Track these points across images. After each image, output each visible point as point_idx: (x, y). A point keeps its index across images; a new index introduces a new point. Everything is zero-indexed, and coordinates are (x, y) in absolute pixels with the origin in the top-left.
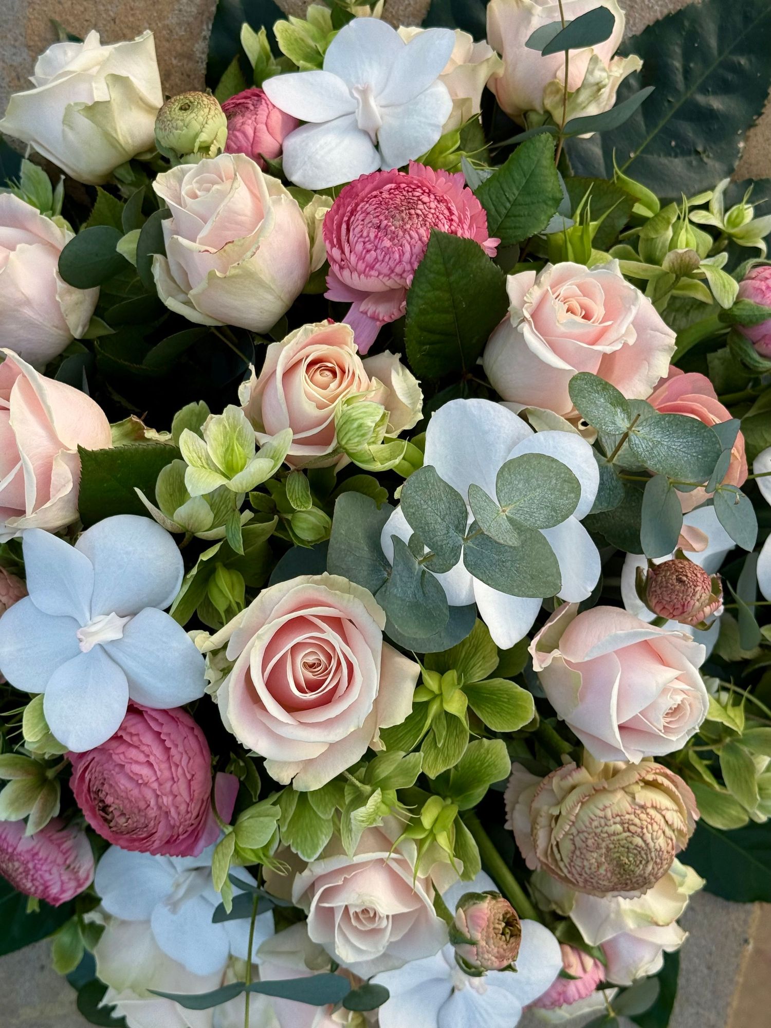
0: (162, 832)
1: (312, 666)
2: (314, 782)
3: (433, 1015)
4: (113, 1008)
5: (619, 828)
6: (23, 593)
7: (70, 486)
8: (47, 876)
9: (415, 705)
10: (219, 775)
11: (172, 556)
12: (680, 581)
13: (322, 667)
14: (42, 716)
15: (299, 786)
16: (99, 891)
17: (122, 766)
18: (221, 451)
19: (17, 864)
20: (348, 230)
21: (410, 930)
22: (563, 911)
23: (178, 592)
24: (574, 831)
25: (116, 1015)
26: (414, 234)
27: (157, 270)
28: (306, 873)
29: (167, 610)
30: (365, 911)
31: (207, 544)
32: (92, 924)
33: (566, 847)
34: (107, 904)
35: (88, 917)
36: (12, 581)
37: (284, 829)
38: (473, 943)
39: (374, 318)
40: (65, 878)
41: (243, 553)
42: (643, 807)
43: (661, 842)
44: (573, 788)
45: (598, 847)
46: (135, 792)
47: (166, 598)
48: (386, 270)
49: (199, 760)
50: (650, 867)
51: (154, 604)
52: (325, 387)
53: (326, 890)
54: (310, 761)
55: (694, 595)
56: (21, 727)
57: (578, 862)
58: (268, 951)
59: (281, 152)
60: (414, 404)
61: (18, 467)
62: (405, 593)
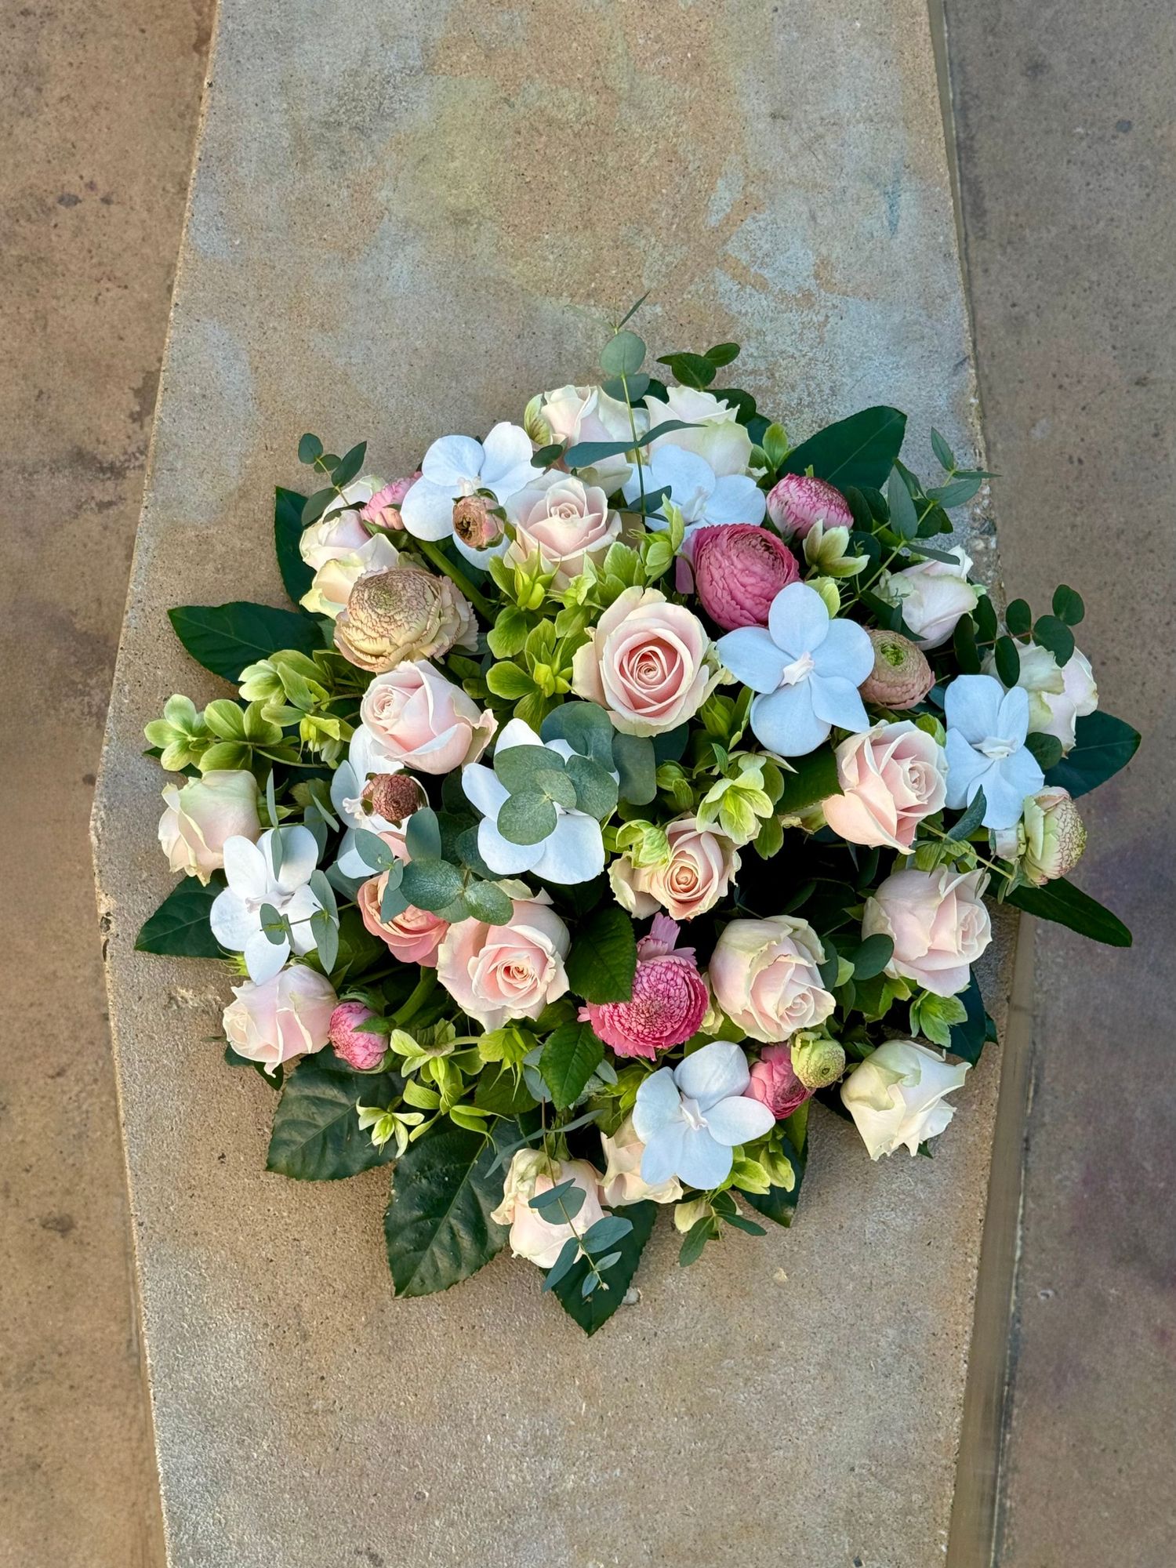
0: (723, 540)
1: (650, 670)
2: (628, 594)
3: (488, 456)
4: (728, 407)
5: (397, 617)
6: (861, 689)
7: (843, 765)
8: (801, 494)
9: (571, 664)
10: (691, 591)
11: (761, 733)
12: (397, 802)
13: (643, 670)
14: (827, 602)
15: (638, 589)
16: (760, 491)
17: (762, 580)
18: (744, 809)
19: (826, 498)
20: (689, 992)
21: (531, 509)
22: (405, 555)
23: (752, 708)
24: (428, 608)
25: (726, 401)
26: (644, 998)
27: (820, 950)
28: (616, 534)
29: (757, 694)
30: (568, 516)
31: (739, 747)
32: (759, 467)
33: (429, 596)
34: (751, 485)
35: (764, 471)
36: (873, 698)
37: (639, 561)
38: (489, 512)
39: (656, 940)
40: (787, 496)
41: (713, 745)
42: (382, 636)
43: (362, 615)
44: (433, 641)
45: (408, 601)
46: (748, 563)
47: (759, 703)
48: (657, 968)
49: (710, 597)
50: (366, 595)
51: (767, 696)
52: (682, 868)
53: (599, 524)
54: (634, 608)
55: (386, 795)
56: (841, 594)
57: (419, 587)
58: (625, 474)
59: (751, 1069)
60: (616, 880)
61: (882, 768)
62: (598, 733)
